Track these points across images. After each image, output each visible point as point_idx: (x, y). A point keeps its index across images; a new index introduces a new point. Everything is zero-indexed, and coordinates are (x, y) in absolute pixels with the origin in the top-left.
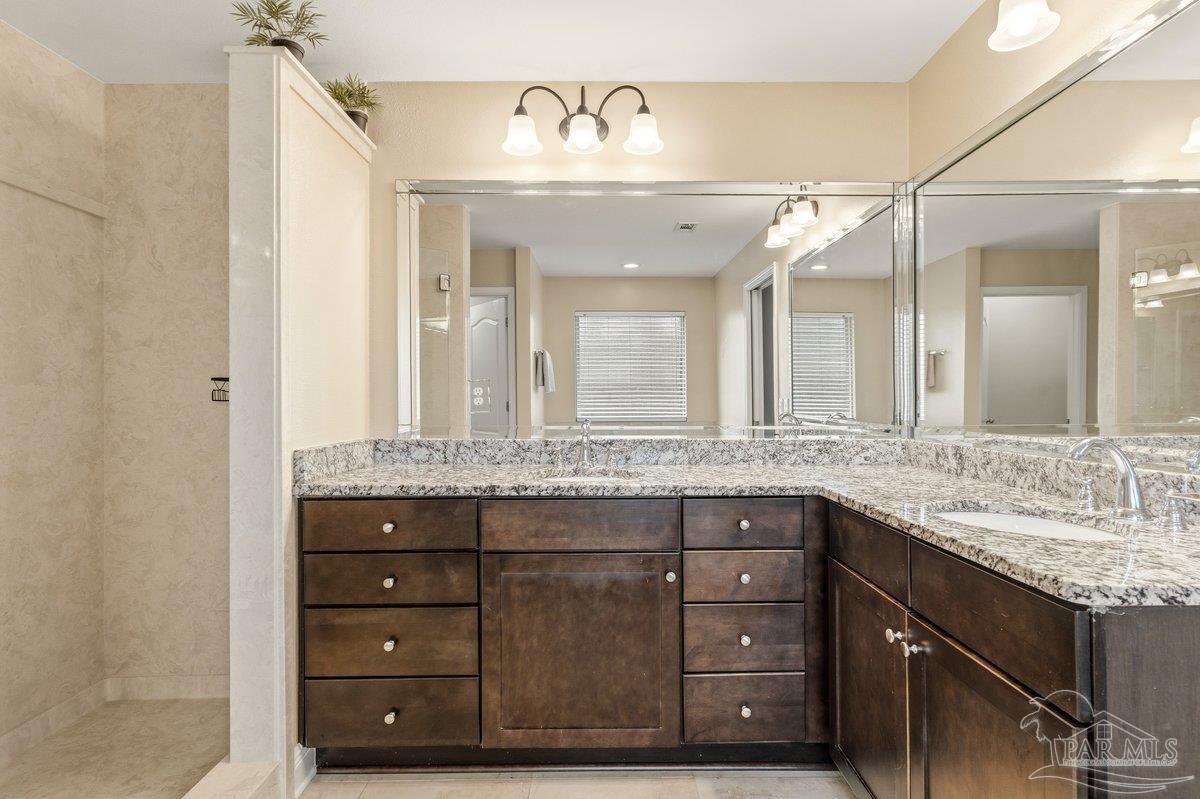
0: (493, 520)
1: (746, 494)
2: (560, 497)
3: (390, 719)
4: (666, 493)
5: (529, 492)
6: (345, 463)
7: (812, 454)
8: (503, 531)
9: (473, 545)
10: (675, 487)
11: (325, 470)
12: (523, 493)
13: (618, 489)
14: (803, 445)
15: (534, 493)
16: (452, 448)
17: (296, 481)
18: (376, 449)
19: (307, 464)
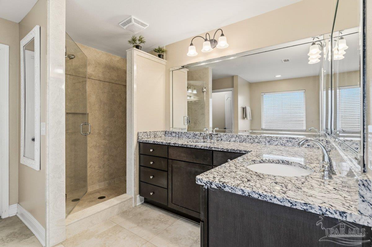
0: (171, 151)
1: (229, 151)
2: (183, 147)
3: (151, 194)
4: (207, 149)
5: (177, 145)
6: (154, 136)
7: (284, 142)
8: (173, 154)
9: (167, 157)
10: (210, 147)
11: (146, 137)
12: (175, 145)
13: (196, 146)
14: (281, 138)
15: (178, 145)
16: (180, 134)
17: (138, 139)
18: (166, 133)
19: (140, 135)
